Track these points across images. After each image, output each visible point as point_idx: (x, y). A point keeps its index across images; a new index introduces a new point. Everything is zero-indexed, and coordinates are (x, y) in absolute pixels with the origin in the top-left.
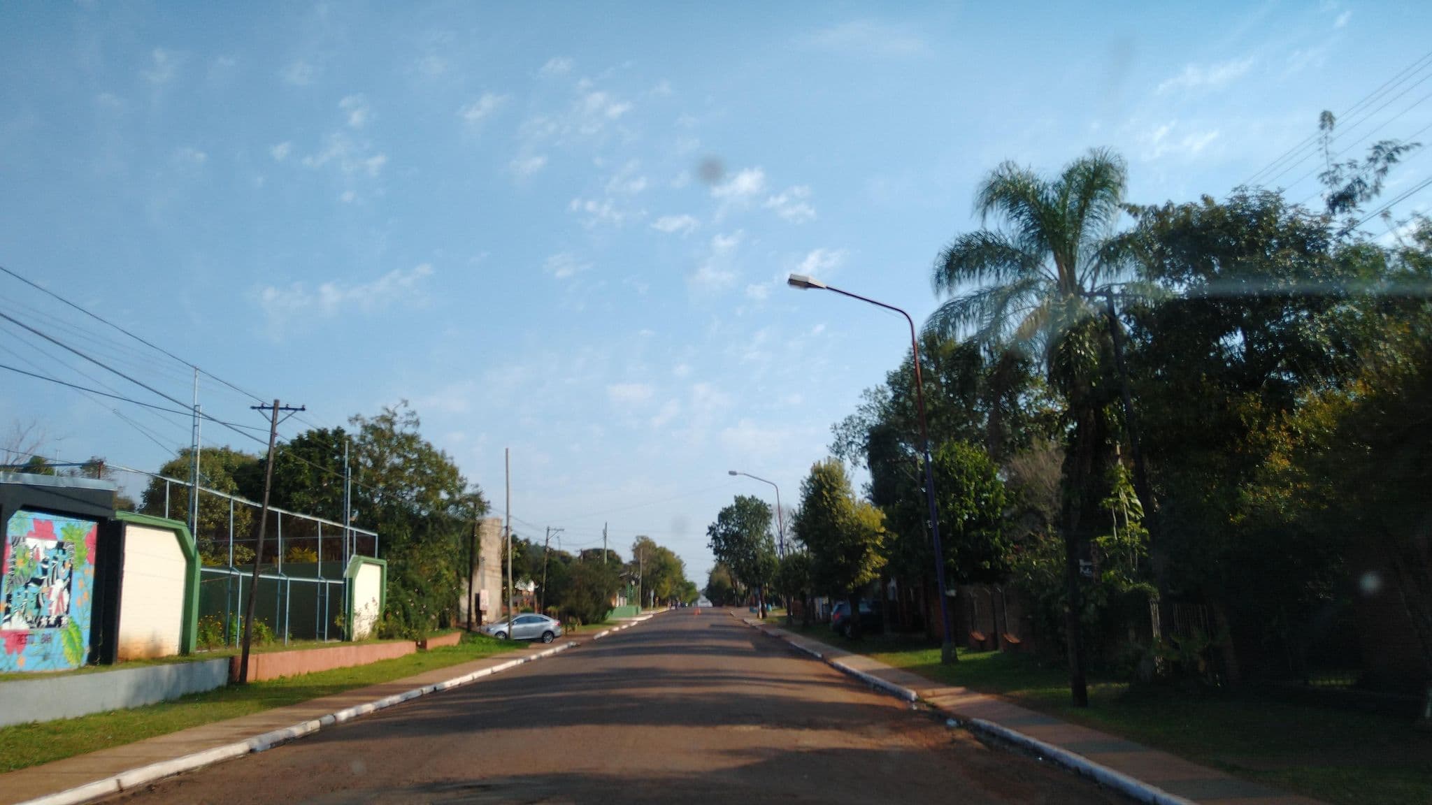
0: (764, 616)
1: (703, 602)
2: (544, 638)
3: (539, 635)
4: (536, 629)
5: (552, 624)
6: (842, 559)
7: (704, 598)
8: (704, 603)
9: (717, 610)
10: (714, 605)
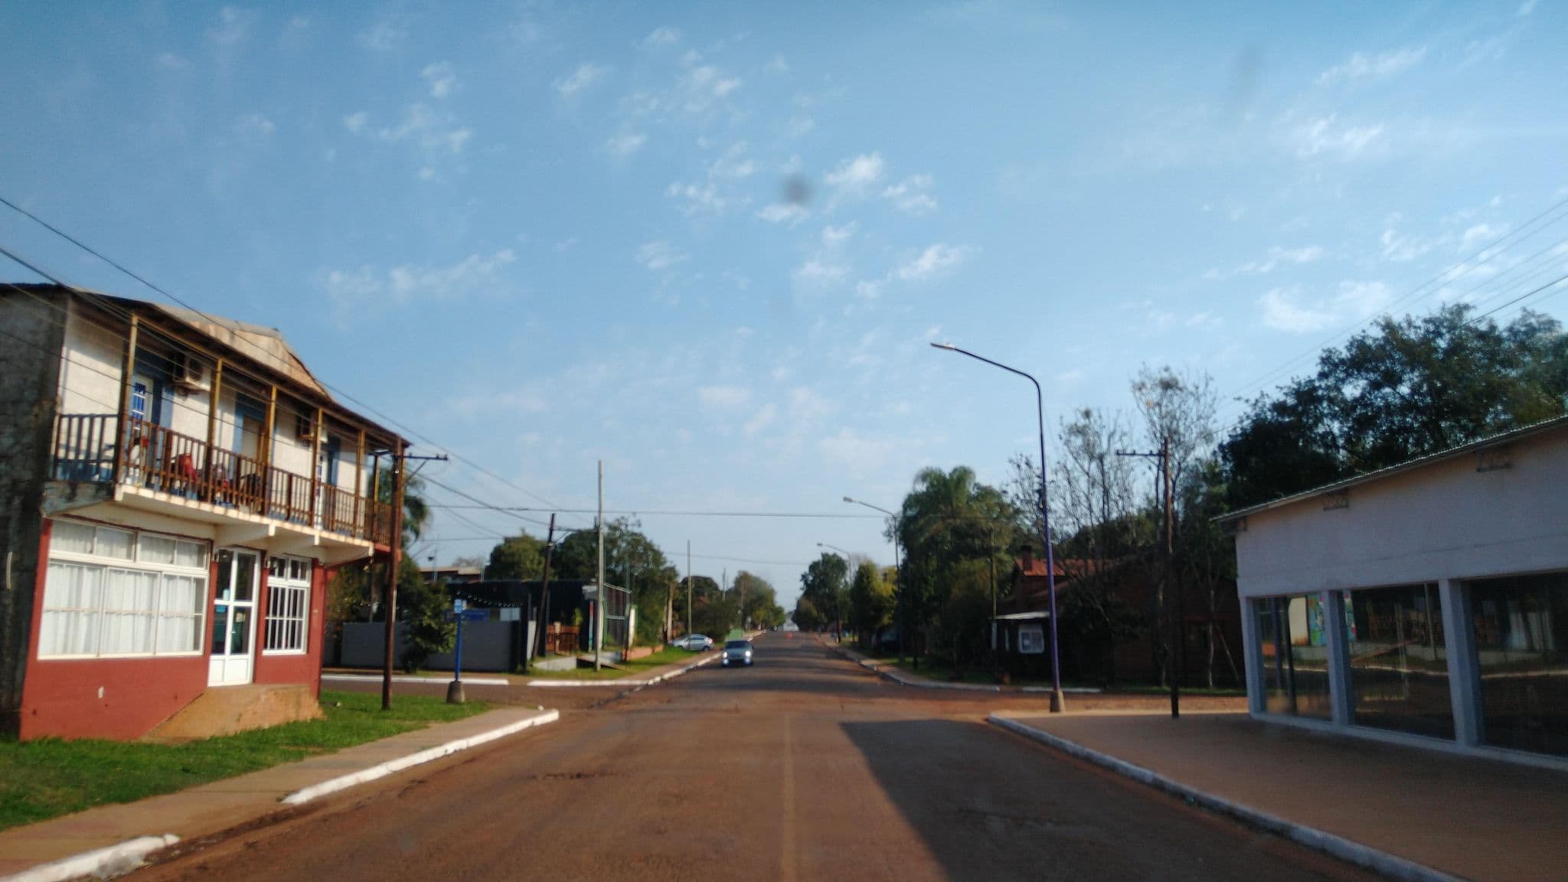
0: (840, 640)
1: (788, 625)
2: (705, 649)
3: (701, 648)
4: (701, 644)
5: (709, 641)
6: (872, 613)
7: (789, 621)
8: (790, 627)
9: (803, 635)
10: (802, 629)
